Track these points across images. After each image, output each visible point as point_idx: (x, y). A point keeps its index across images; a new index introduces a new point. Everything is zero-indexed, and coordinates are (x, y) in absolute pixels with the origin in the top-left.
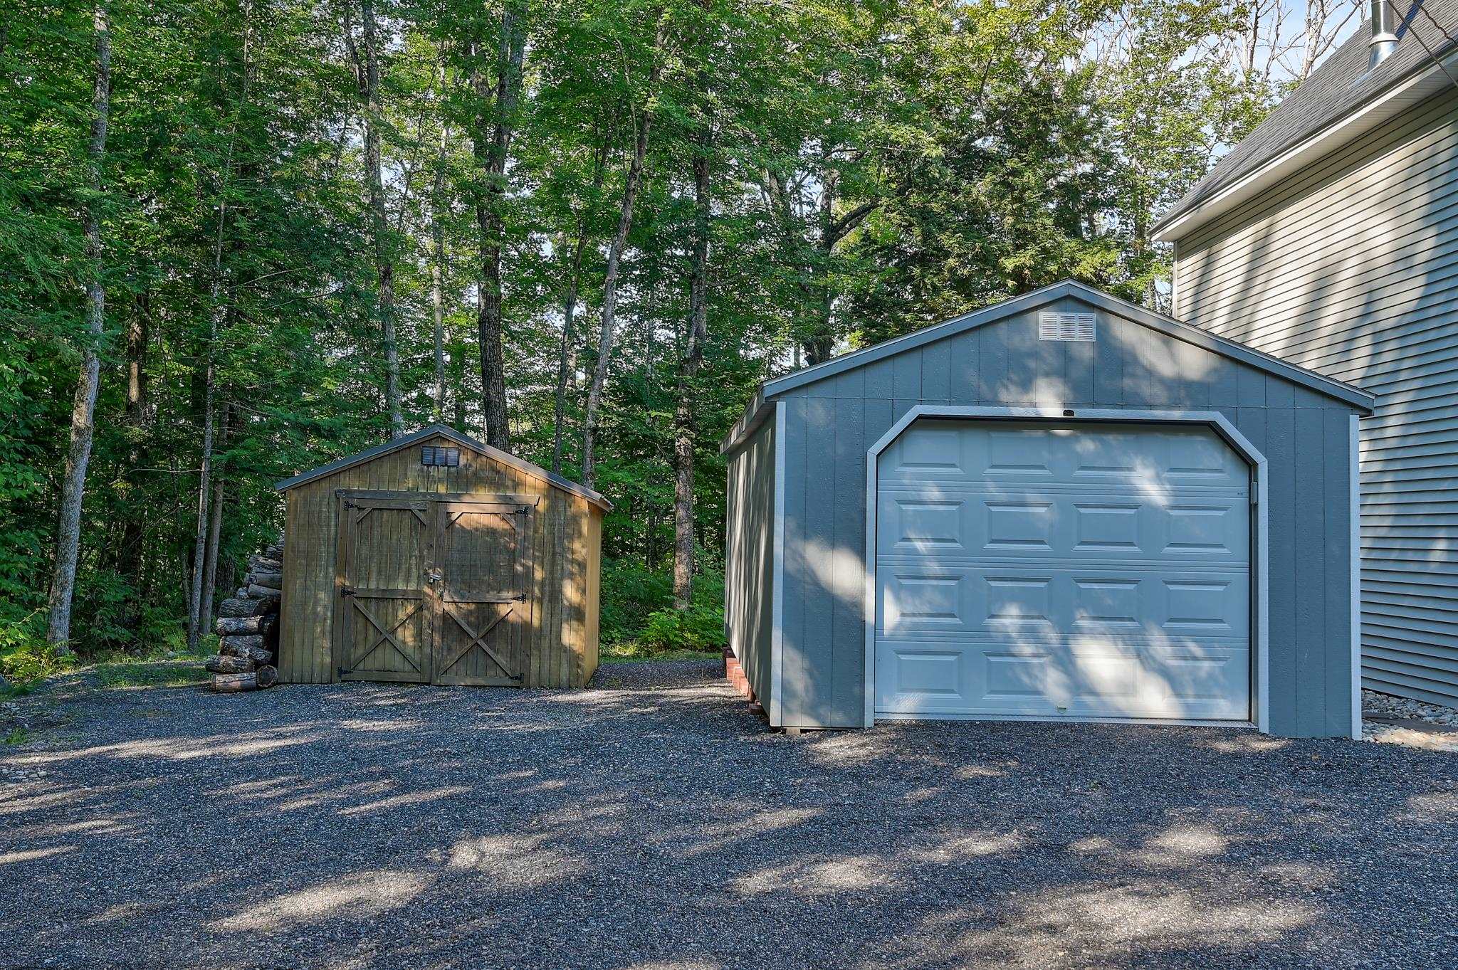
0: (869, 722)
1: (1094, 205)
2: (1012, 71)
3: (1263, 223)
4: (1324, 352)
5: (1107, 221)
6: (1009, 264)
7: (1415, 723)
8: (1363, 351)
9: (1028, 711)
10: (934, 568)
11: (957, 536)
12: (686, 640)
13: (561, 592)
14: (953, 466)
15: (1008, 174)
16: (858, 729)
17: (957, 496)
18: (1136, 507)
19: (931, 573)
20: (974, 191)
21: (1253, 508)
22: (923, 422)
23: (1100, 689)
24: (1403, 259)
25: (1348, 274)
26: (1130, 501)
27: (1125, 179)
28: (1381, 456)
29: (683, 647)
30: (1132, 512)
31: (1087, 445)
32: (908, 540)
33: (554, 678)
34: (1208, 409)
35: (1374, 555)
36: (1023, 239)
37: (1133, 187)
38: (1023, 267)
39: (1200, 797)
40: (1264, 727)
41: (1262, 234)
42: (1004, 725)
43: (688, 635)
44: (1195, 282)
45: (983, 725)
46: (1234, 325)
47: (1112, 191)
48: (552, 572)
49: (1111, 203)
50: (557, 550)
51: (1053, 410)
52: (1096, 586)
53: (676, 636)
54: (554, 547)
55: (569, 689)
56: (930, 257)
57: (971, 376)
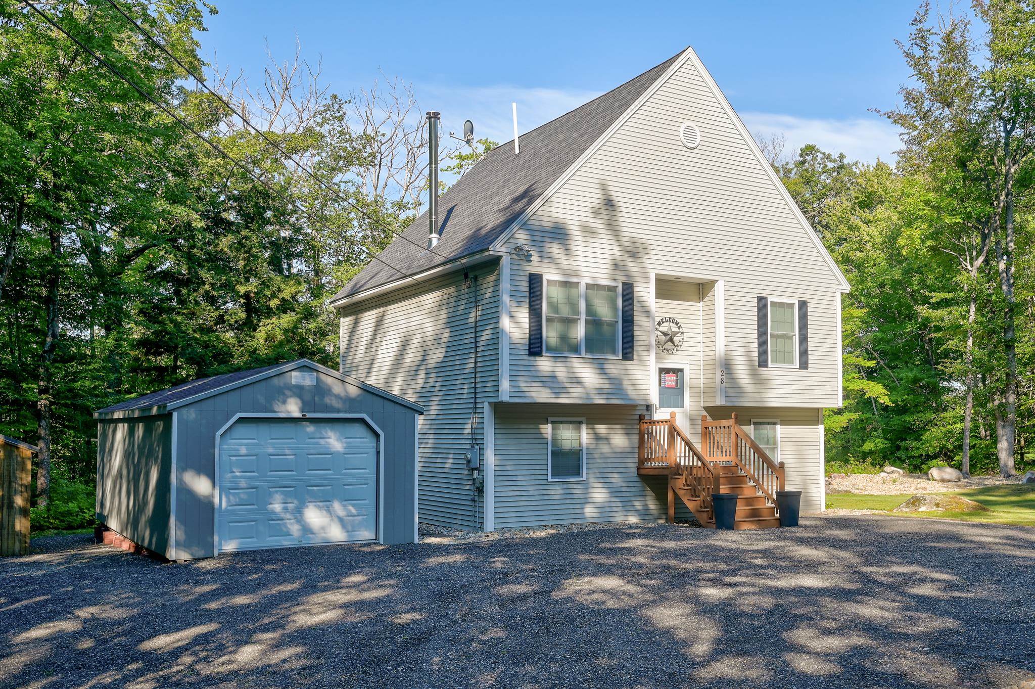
0: (216, 553)
1: (289, 256)
2: (245, 176)
3: (381, 310)
4: (407, 374)
5: (298, 265)
6: (242, 289)
7: (440, 535)
8: (422, 376)
9: (286, 543)
10: (243, 484)
11: (255, 470)
12: (51, 523)
13: (13, 502)
14: (254, 439)
15: (243, 239)
16: (212, 557)
17: (254, 452)
18: (332, 454)
19: (242, 487)
20: (221, 244)
21: (378, 453)
22: (241, 420)
23: (315, 532)
24: (437, 339)
25: (416, 341)
26: (327, 451)
27: (310, 244)
28: (429, 422)
29: (50, 528)
30: (330, 456)
31: (310, 428)
32: (234, 472)
33: (11, 550)
34: (361, 413)
35: (427, 465)
36: (249, 273)
37: (313, 247)
38: (250, 291)
39: (359, 567)
40: (382, 542)
41: (381, 314)
42: (277, 550)
43: (52, 521)
44: (350, 330)
45: (267, 551)
46: (367, 355)
47: (300, 248)
48: (9, 492)
49: (299, 255)
50: (12, 479)
51: (297, 414)
52: (315, 488)
53: (45, 522)
54: (10, 478)
55: (20, 556)
56: (193, 282)
57: (262, 400)
